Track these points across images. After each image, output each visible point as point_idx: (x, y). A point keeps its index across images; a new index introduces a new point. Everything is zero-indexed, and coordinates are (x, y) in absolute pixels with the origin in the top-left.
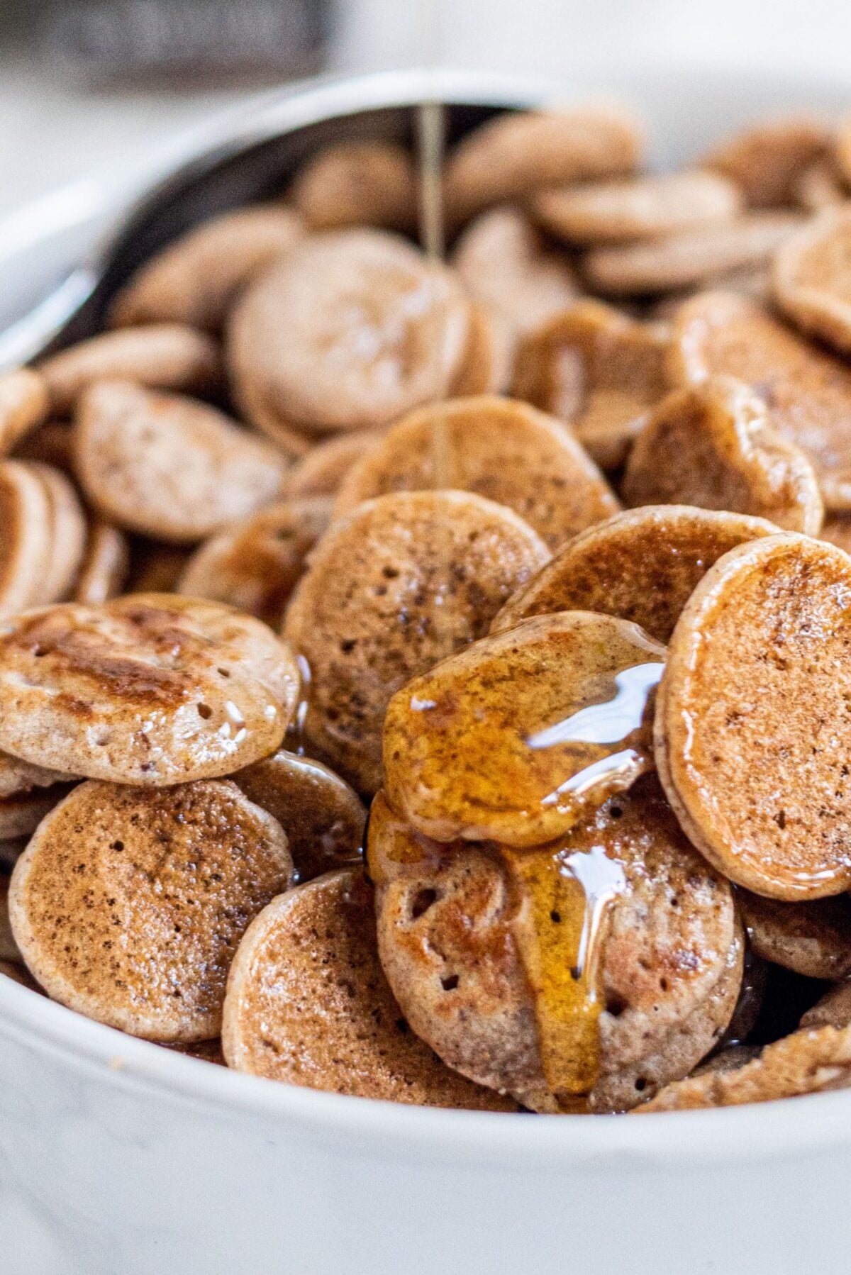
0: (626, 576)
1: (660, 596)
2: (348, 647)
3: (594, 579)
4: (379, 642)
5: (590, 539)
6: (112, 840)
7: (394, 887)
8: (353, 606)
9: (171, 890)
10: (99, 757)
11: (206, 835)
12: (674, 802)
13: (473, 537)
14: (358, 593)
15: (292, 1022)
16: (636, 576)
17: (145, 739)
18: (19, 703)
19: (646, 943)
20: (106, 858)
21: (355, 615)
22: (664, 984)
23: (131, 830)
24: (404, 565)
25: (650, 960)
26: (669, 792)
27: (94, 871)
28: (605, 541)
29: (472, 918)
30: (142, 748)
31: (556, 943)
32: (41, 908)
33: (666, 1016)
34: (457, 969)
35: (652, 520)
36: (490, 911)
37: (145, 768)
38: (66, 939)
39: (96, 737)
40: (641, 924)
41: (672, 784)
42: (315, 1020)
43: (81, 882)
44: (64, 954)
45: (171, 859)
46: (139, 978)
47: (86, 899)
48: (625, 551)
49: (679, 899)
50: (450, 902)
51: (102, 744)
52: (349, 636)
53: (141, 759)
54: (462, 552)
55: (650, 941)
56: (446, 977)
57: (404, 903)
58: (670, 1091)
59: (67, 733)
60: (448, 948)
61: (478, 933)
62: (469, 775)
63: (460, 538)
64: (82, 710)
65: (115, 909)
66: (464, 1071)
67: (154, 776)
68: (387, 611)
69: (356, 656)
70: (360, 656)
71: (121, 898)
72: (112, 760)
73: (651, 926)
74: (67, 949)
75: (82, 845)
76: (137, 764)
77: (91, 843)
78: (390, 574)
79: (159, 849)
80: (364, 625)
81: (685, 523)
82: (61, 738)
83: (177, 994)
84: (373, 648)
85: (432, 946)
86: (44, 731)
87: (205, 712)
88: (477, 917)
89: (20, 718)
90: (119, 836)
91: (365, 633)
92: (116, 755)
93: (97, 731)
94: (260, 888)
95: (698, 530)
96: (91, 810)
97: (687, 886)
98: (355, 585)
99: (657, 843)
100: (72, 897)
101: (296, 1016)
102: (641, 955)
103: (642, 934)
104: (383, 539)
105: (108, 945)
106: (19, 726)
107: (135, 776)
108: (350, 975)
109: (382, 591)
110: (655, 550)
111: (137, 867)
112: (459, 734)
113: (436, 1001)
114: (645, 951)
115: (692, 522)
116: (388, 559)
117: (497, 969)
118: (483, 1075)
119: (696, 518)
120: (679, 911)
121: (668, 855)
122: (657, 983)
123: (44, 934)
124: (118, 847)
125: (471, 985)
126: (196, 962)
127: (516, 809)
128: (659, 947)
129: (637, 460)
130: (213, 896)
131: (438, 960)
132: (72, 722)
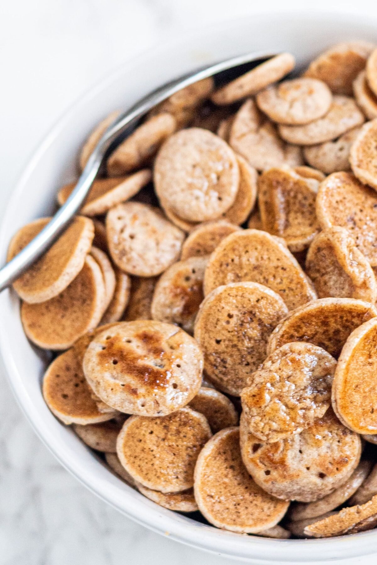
0: (313, 323)
1: (325, 328)
2: (218, 342)
3: (302, 325)
4: (229, 340)
5: (301, 312)
6: (149, 431)
7: (246, 444)
8: (219, 327)
9: (171, 444)
10: (143, 411)
11: (180, 425)
12: (338, 417)
13: (258, 301)
14: (219, 323)
15: (217, 486)
16: (317, 323)
17: (157, 403)
18: (112, 389)
19: (331, 457)
20: (148, 436)
21: (219, 331)
22: (337, 469)
23: (155, 426)
24: (235, 312)
25: (332, 462)
26: (337, 414)
27: (145, 442)
28: (306, 313)
29: (273, 454)
30: (157, 406)
31: (302, 460)
32: (129, 454)
33: (338, 478)
34: (269, 469)
35: (322, 306)
36: (279, 452)
37: (159, 413)
38: (138, 463)
39: (141, 403)
40: (329, 451)
41: (338, 412)
42: (224, 483)
43: (141, 445)
44: (139, 468)
45: (169, 434)
46: (164, 475)
47: (143, 450)
48: (313, 316)
49: (341, 440)
50: (265, 449)
51: (143, 406)
52: (219, 339)
53: (157, 410)
54: (253, 307)
55: (332, 456)
56: (266, 470)
57: (250, 450)
58: (343, 512)
59: (130, 402)
60: (266, 463)
61: (275, 459)
62: (270, 422)
63: (253, 302)
64: (134, 392)
65: (154, 453)
66: (274, 495)
67: (162, 415)
68: (230, 330)
69: (222, 345)
70: (223, 345)
71: (155, 448)
72: (147, 411)
73: (332, 451)
74: (139, 466)
75: (139, 433)
76: (156, 412)
77: (143, 432)
78: (230, 316)
79: (165, 431)
80: (223, 335)
81: (333, 306)
82: (129, 404)
83: (177, 478)
84: (227, 342)
85: (261, 462)
86: (122, 401)
87: (175, 386)
88: (275, 454)
89: (113, 396)
90: (152, 429)
91: (224, 338)
92: (149, 410)
93: (141, 401)
94: (200, 438)
95: (337, 308)
96: (141, 423)
97: (343, 437)
98: (218, 320)
99: (332, 423)
100: (138, 450)
101: (218, 484)
102: (329, 461)
103: (330, 453)
104: (227, 303)
105: (153, 465)
106: (114, 399)
107: (156, 415)
108: (232, 463)
109: (228, 322)
110: (323, 315)
111: (158, 437)
112: (266, 407)
113: (263, 479)
114: (330, 459)
115: (335, 305)
116: (229, 311)
117: (283, 470)
118: (279, 495)
119: (337, 304)
120: (341, 444)
121: (335, 427)
122: (335, 469)
123: (131, 461)
124: (152, 433)
125: (274, 474)
126: (181, 465)
127: (287, 431)
128: (335, 458)
129: (310, 255)
130: (185, 443)
131: (263, 466)
132: (131, 397)
